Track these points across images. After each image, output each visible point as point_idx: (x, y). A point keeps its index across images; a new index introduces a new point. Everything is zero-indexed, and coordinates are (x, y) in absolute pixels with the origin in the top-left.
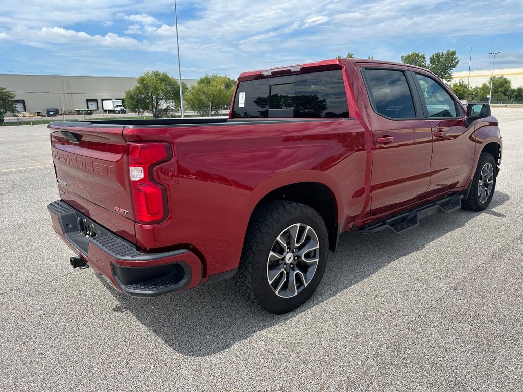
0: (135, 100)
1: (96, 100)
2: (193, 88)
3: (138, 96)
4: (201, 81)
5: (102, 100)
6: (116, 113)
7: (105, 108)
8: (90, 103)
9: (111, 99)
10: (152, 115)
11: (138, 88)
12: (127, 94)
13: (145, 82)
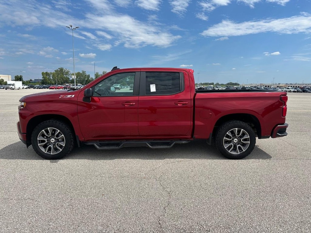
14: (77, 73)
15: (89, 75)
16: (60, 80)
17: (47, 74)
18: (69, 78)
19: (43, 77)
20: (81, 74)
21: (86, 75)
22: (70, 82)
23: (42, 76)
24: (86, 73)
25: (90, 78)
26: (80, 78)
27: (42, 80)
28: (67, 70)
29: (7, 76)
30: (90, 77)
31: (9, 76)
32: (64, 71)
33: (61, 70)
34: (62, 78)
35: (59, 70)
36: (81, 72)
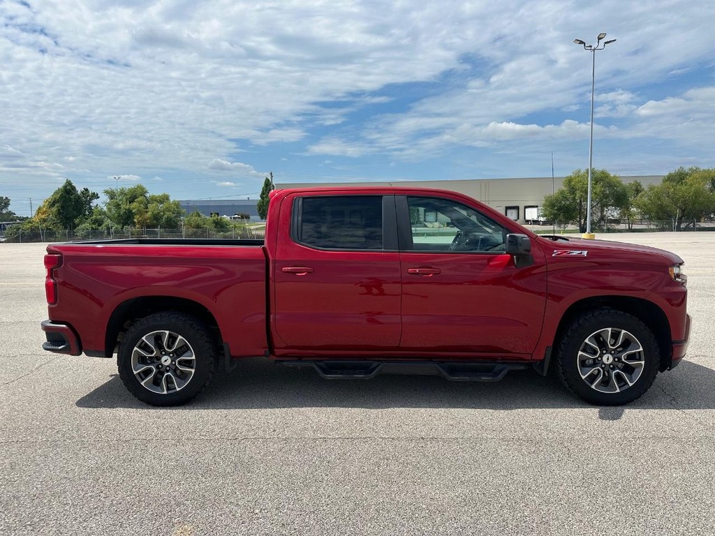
0: (556, 208)
1: (517, 208)
2: (651, 189)
3: (560, 203)
4: (670, 178)
5: (526, 207)
6: (539, 224)
7: (527, 218)
8: (509, 211)
9: (537, 207)
10: (578, 228)
11: (562, 193)
12: (546, 200)
13: (573, 183)
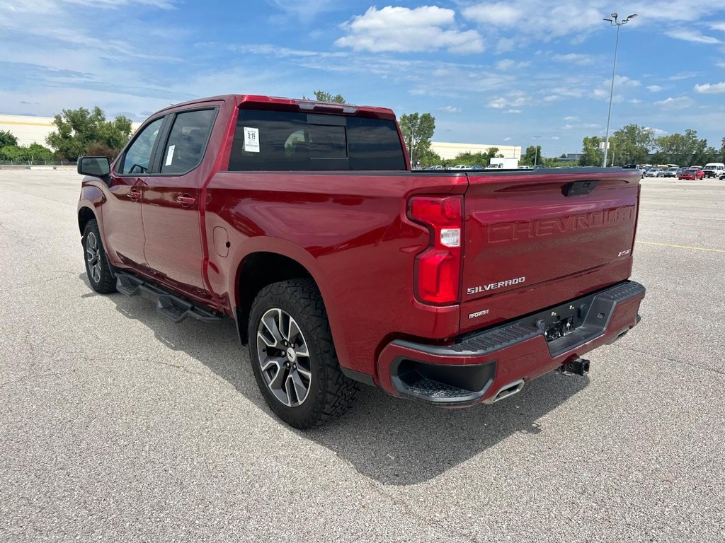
14: (672, 136)
15: (705, 141)
16: (623, 154)
17: (595, 141)
18: (647, 151)
19: (586, 149)
20: (683, 137)
21: (694, 142)
22: (648, 159)
23: (583, 147)
24: (696, 135)
25: (705, 149)
26: (677, 150)
27: (583, 156)
28: (646, 129)
29: (513, 147)
30: (708, 146)
31: (517, 148)
32: (639, 133)
33: (632, 130)
34: (630, 151)
35: (626, 131)
36: (684, 134)
